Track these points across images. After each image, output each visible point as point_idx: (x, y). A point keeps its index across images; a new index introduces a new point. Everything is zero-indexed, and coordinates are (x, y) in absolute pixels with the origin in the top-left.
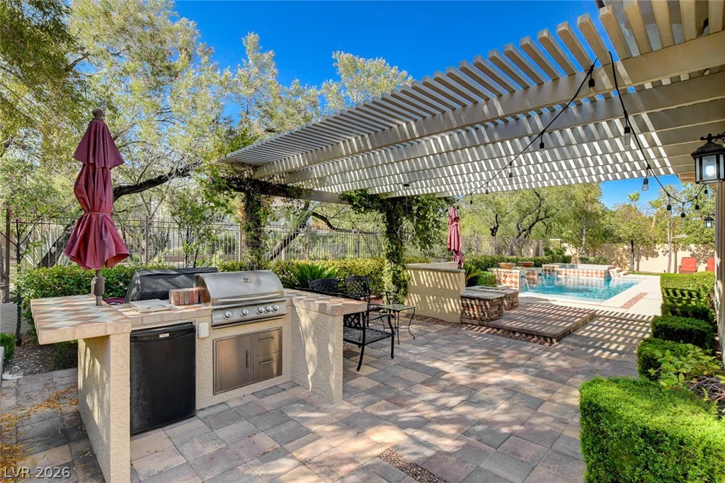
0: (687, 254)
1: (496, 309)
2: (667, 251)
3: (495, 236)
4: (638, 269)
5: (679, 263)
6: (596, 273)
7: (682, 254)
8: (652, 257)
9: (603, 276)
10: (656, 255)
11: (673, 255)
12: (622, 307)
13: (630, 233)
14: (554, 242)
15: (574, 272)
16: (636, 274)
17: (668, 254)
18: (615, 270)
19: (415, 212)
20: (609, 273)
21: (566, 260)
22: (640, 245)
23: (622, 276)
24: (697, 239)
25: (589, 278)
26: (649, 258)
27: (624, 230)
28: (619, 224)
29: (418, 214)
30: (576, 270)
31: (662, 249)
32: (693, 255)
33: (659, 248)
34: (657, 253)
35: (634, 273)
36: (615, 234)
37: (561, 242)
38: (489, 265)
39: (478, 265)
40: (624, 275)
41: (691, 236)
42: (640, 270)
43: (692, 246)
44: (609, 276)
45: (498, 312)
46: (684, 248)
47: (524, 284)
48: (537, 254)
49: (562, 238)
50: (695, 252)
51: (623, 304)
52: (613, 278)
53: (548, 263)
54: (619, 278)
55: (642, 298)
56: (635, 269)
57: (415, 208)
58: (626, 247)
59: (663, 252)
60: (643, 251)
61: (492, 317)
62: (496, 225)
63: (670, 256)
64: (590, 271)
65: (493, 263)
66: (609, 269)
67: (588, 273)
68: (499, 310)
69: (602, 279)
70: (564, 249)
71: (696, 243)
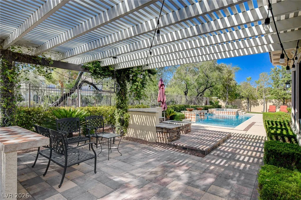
0: (271, 104)
1: (176, 134)
2: (263, 103)
3: (186, 95)
4: (250, 111)
5: (268, 108)
6: (232, 113)
7: (269, 104)
8: (256, 106)
9: (235, 114)
10: (258, 104)
11: (265, 104)
12: (244, 130)
13: (247, 94)
14: (214, 98)
15: (222, 112)
16: (250, 113)
17: (263, 104)
18: (241, 111)
19: (131, 78)
20: (238, 113)
21: (219, 107)
22: (251, 100)
23: (244, 114)
24: (276, 97)
25: (229, 115)
26: (255, 106)
27: (244, 93)
28: (242, 90)
29: (132, 80)
30: (223, 112)
31: (260, 102)
32: (274, 105)
33: (259, 101)
34: (259, 103)
35: (249, 113)
36: (241, 95)
37: (217, 99)
38: (181, 109)
39: (176, 109)
40: (245, 113)
41: (273, 95)
42: (251, 111)
43: (273, 100)
44: (238, 114)
45: (177, 136)
46: (270, 101)
47: (198, 119)
48: (206, 104)
49: (217, 96)
50: (275, 103)
51: (244, 129)
52: (240, 115)
53: (211, 108)
54: (242, 115)
55: (253, 125)
56: (249, 111)
57: (131, 76)
58: (245, 101)
59: (261, 103)
60: (252, 103)
61: (173, 139)
62: (187, 90)
63: (264, 105)
64: (230, 112)
65: (184, 108)
66: (238, 111)
67: (228, 113)
68: (177, 134)
69: (235, 115)
70: (219, 102)
71: (275, 98)
